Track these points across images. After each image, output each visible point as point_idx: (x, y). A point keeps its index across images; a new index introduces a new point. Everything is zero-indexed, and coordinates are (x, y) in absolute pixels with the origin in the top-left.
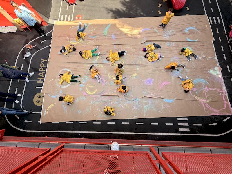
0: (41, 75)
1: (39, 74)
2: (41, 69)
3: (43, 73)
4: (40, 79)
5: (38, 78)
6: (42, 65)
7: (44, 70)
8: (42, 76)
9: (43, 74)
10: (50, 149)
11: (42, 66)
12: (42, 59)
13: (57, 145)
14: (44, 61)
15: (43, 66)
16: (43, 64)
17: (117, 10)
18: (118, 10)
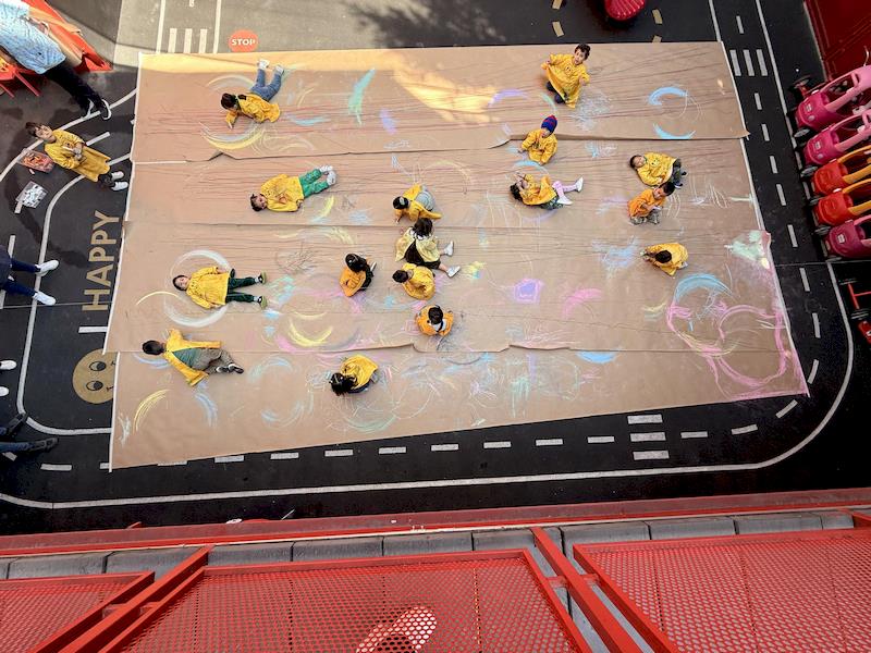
0: (97, 280)
1: (90, 276)
2: (97, 254)
3: (104, 270)
4: (97, 293)
5: (87, 292)
6: (100, 237)
7: (112, 259)
8: (103, 281)
9: (104, 276)
10: (154, 574)
11: (99, 242)
12: (98, 214)
13: (180, 557)
14: (106, 220)
15: (106, 241)
16: (104, 234)
17: (395, 16)
18: (400, 13)
